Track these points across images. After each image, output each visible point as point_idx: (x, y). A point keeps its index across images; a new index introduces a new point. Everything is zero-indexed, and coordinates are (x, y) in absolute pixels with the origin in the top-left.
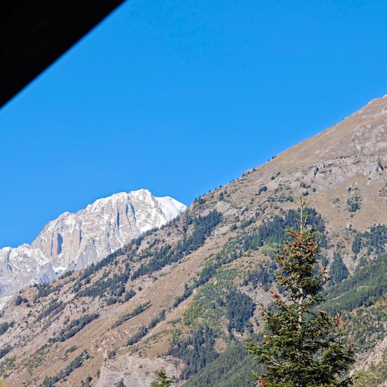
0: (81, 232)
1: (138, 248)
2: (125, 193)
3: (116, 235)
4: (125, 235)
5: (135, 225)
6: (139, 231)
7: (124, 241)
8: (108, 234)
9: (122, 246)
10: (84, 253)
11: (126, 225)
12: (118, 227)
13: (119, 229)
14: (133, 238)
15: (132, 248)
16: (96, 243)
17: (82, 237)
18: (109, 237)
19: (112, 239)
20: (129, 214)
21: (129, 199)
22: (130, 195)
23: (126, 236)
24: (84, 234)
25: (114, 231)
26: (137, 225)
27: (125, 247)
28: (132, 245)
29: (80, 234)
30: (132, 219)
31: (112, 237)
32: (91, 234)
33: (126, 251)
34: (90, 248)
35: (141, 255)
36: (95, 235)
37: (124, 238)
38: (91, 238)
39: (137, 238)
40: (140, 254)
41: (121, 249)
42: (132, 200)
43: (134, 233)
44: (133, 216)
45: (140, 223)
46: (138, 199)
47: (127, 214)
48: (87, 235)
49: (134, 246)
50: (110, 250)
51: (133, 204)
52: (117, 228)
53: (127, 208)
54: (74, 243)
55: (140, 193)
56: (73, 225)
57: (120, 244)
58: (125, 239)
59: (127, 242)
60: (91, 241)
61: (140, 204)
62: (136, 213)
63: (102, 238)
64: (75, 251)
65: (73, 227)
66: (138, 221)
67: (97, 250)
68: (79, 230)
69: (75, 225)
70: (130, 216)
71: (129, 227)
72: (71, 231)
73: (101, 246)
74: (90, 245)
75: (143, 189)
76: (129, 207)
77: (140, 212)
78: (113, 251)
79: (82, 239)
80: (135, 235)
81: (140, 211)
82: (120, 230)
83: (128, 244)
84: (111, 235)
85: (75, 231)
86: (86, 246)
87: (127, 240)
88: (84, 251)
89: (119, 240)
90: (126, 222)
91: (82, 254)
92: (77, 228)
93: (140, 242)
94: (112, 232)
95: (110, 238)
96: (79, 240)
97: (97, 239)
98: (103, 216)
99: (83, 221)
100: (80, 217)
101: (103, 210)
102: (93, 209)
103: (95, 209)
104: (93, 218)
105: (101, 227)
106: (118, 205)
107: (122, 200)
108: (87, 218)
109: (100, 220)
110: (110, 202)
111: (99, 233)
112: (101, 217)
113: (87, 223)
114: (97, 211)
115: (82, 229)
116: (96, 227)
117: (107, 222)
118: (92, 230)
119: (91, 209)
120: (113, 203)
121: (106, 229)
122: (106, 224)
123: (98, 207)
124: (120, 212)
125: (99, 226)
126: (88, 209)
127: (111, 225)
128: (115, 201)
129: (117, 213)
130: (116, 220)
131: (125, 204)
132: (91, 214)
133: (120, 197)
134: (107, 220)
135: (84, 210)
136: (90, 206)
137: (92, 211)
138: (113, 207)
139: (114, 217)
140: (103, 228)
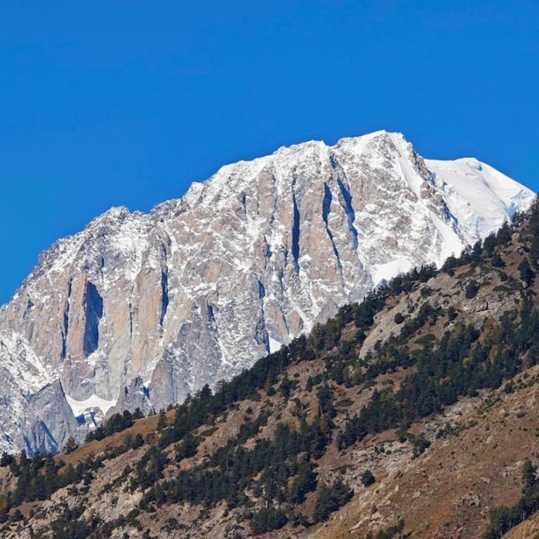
0: (165, 277)
1: (362, 338)
2: (321, 144)
3: (289, 290)
4: (318, 293)
5: (353, 257)
6: (367, 277)
7: (316, 310)
8: (261, 285)
9: (308, 329)
10: (177, 352)
11: (323, 257)
12: (296, 261)
13: (297, 268)
14: (346, 302)
15: (343, 338)
16: (217, 315)
17: (171, 292)
18: (262, 294)
19: (272, 303)
20: (332, 216)
21: (334, 163)
22: (337, 152)
23: (323, 294)
24: (175, 284)
25: (281, 276)
26: (361, 257)
27: (319, 331)
28: (343, 326)
29: (164, 284)
30: (343, 236)
31: (272, 297)
32: (202, 285)
33: (321, 346)
34: (199, 334)
35: (374, 361)
36: (214, 288)
37: (314, 301)
38: (201, 299)
39: (360, 301)
40: (369, 356)
41: (303, 337)
42: (346, 167)
43: (352, 285)
44: (346, 225)
45: (373, 249)
46: (366, 166)
47: (325, 219)
48: (187, 290)
49: (351, 330)
50: (266, 341)
51: (347, 182)
52: (291, 265)
53: (328, 197)
54: (141, 314)
55: (371, 145)
56: (139, 254)
57: (301, 322)
58: (319, 304)
59: (326, 314)
60: (199, 311)
61: (373, 182)
62: (359, 216)
63: (239, 301)
64: (146, 342)
65: (139, 261)
66: (366, 243)
67: (220, 343)
68: (158, 272)
69: (146, 254)
70: (338, 225)
71: (334, 262)
72: (132, 275)
73: (236, 327)
74: (198, 325)
75: (383, 132)
76: (335, 192)
77: (373, 213)
78: (275, 347)
79: (170, 303)
80: (353, 291)
81: (371, 206)
82: (302, 273)
83: (329, 320)
84: (269, 288)
85: (145, 273)
86: (183, 328)
87: (324, 308)
88: (175, 346)
89: (297, 309)
90: (324, 246)
91: (168, 353)
92: (153, 263)
93: (372, 314)
94: (275, 278)
95: (266, 299)
96: (159, 305)
97: (222, 302)
98: (242, 223)
99: (173, 238)
100: (165, 227)
101: (244, 201)
102: (210, 197)
103: (218, 198)
104: (209, 230)
105: (236, 261)
106: (297, 186)
107: (311, 170)
108: (187, 229)
109: (233, 237)
110: (270, 175)
111: (228, 283)
112: (235, 227)
113: (188, 247)
114: (221, 204)
115: (170, 266)
116: (217, 261)
117: (257, 245)
118: (203, 271)
119: (201, 200)
120: (279, 178)
121: (254, 268)
122: (252, 249)
123: (226, 191)
124: (301, 209)
125: (229, 259)
126: (191, 197)
127: (269, 254)
128: (287, 172)
129: (291, 212)
130: (290, 239)
131: (319, 183)
132: (201, 215)
133: (302, 158)
134: (256, 239)
135: (179, 201)
136: (197, 186)
137: (205, 204)
138: (280, 191)
139: (282, 227)
140: (244, 266)
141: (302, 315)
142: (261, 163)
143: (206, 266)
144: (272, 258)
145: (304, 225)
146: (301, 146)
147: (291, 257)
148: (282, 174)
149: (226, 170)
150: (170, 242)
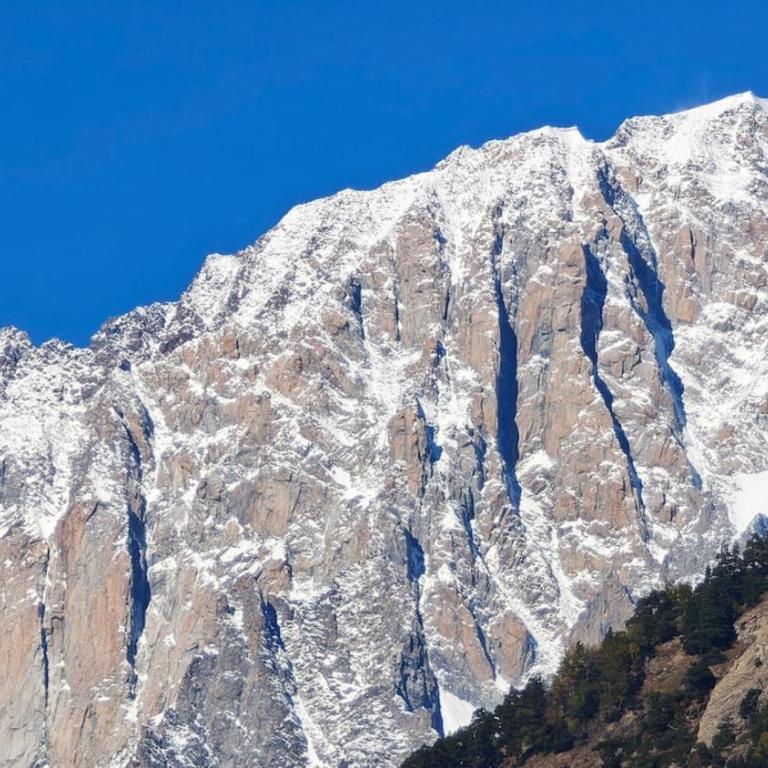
0: (137, 526)
1: (703, 684)
2: (573, 136)
3: (493, 555)
4: (574, 559)
5: (673, 458)
6: (713, 510)
7: (571, 609)
8: (413, 543)
9: (550, 662)
10: (179, 739)
11: (587, 458)
12: (509, 470)
13: (514, 492)
14: (654, 582)
15: (649, 685)
16: (289, 631)
17: (155, 570)
18: (415, 569)
19: (442, 590)
20: (610, 341)
21: (609, 189)
22: (618, 158)
23: (589, 563)
24: (169, 545)
25: (467, 514)
26: (697, 455)
27: (579, 663)
28: (649, 651)
29: (136, 546)
30: (641, 397)
31: (445, 575)
32: (246, 547)
33: (589, 710)
34: (240, 686)
35: (740, 750)
36: (278, 553)
37: (565, 582)
38: (242, 587)
39: (695, 580)
40: (726, 735)
41: (536, 685)
42: (643, 201)
43: (670, 534)
44: (650, 363)
45: (728, 431)
46: (700, 194)
47: (589, 346)
48: (201, 561)
49: (672, 663)
50: (430, 700)
51: (650, 241)
52: (495, 484)
53: (596, 285)
54: (75, 632)
55: (714, 135)
56: (62, 462)
57: (530, 644)
58: (580, 590)
59: (601, 620)
60: (237, 620)
61: (723, 241)
62: (687, 337)
63: (350, 586)
64: (90, 713)
65: (62, 482)
66: (707, 414)
67: (301, 709)
68: (119, 512)
69: (83, 462)
70: (628, 364)
71: (617, 471)
72: (43, 524)
73: (343, 664)
74: (235, 659)
75: (747, 98)
76: (616, 269)
77: (726, 327)
78: (457, 715)
79: (156, 599)
80: (676, 553)
81: (719, 310)
82: (527, 504)
83: (611, 638)
84: (437, 550)
85: (80, 516)
86: (194, 668)
87: (594, 601)
88: (173, 719)
89: (516, 606)
90: (587, 427)
91: (152, 740)
92: (103, 487)
93: (732, 616)
94: (450, 520)
95: (427, 582)
96: (122, 607)
97: (304, 592)
98: (354, 368)
99: (157, 415)
100: (134, 383)
101: (356, 306)
102: (259, 296)
103: (281, 298)
104: (260, 387)
105: (340, 475)
106: (507, 257)
107: (543, 210)
108: (196, 388)
109: (328, 408)
110: (427, 228)
111: (319, 537)
112: (333, 378)
113: (199, 441)
114: (292, 315)
115: (152, 495)
116: (287, 478)
117: (397, 429)
118: (246, 505)
119: (233, 303)
120: (456, 237)
121: (390, 493)
122: (383, 442)
123: (305, 276)
124: (521, 323)
125: (319, 469)
126: (204, 297)
127: (433, 453)
128: (477, 219)
129: (492, 333)
130: (491, 409)
131: (567, 246)
132: (236, 346)
133: (519, 178)
134: (393, 410)
135: (171, 311)
136: (222, 265)
137: (245, 317)
138: (458, 272)
139: (466, 374)
140: (360, 489)
141: (534, 626)
142: (404, 194)
143: (253, 492)
144: (442, 465)
145: (529, 366)
146: (515, 142)
147: (494, 460)
148: (463, 224)
149: (301, 218)
150: (148, 428)
